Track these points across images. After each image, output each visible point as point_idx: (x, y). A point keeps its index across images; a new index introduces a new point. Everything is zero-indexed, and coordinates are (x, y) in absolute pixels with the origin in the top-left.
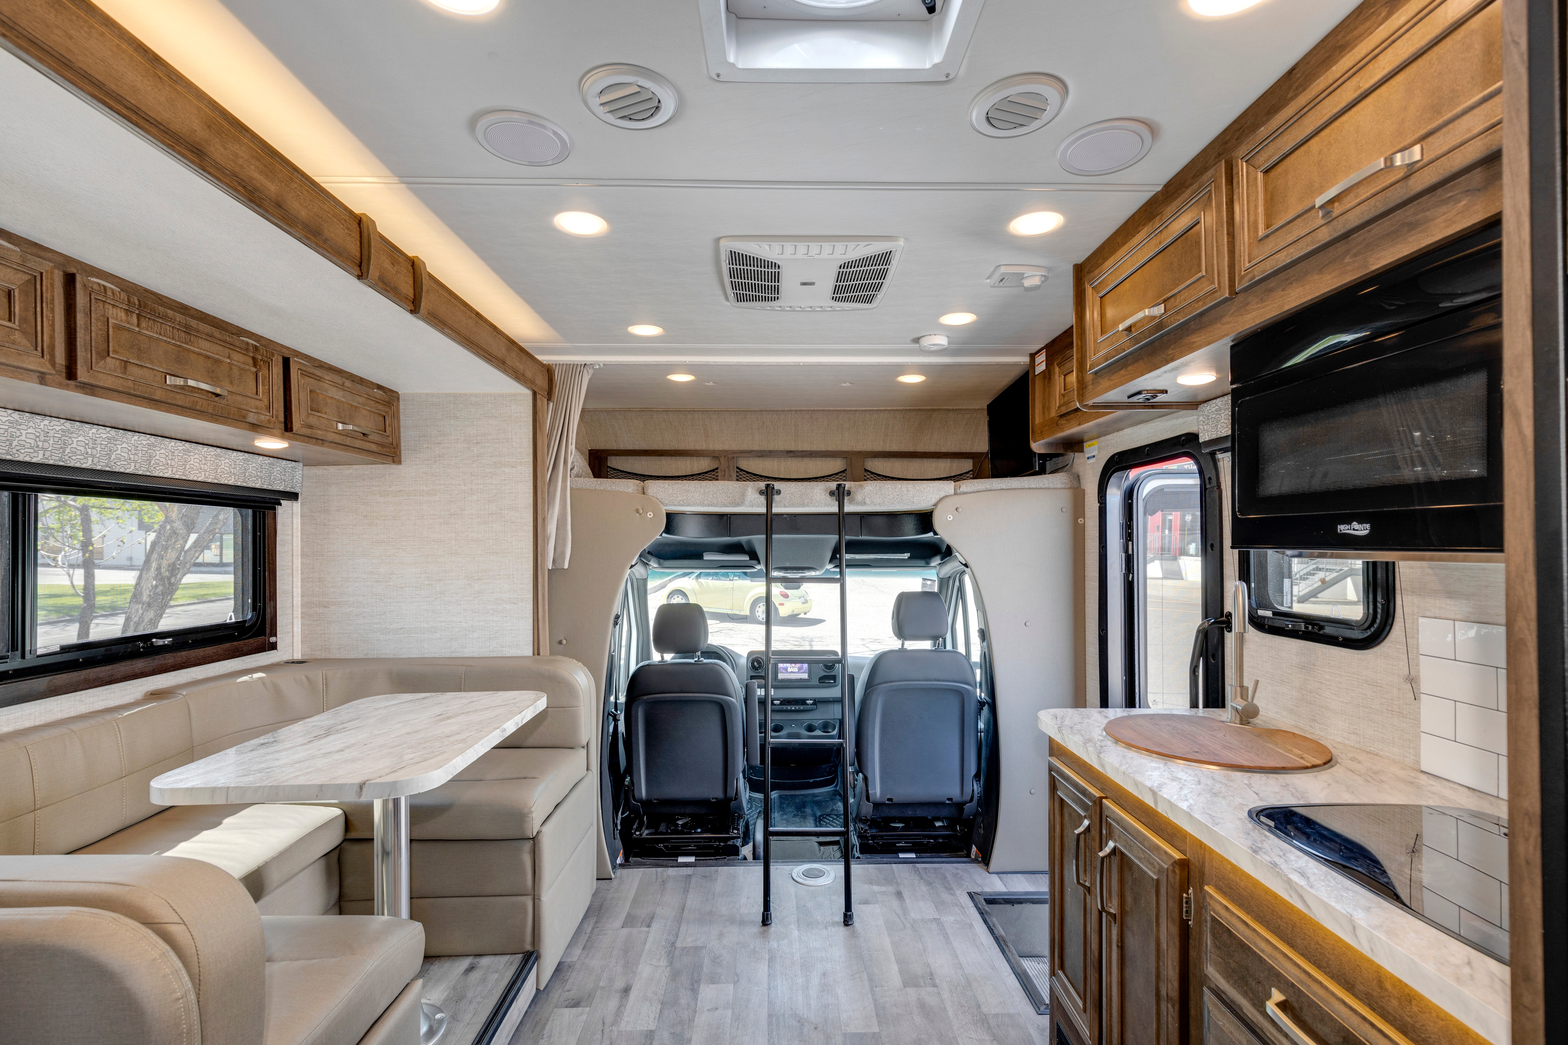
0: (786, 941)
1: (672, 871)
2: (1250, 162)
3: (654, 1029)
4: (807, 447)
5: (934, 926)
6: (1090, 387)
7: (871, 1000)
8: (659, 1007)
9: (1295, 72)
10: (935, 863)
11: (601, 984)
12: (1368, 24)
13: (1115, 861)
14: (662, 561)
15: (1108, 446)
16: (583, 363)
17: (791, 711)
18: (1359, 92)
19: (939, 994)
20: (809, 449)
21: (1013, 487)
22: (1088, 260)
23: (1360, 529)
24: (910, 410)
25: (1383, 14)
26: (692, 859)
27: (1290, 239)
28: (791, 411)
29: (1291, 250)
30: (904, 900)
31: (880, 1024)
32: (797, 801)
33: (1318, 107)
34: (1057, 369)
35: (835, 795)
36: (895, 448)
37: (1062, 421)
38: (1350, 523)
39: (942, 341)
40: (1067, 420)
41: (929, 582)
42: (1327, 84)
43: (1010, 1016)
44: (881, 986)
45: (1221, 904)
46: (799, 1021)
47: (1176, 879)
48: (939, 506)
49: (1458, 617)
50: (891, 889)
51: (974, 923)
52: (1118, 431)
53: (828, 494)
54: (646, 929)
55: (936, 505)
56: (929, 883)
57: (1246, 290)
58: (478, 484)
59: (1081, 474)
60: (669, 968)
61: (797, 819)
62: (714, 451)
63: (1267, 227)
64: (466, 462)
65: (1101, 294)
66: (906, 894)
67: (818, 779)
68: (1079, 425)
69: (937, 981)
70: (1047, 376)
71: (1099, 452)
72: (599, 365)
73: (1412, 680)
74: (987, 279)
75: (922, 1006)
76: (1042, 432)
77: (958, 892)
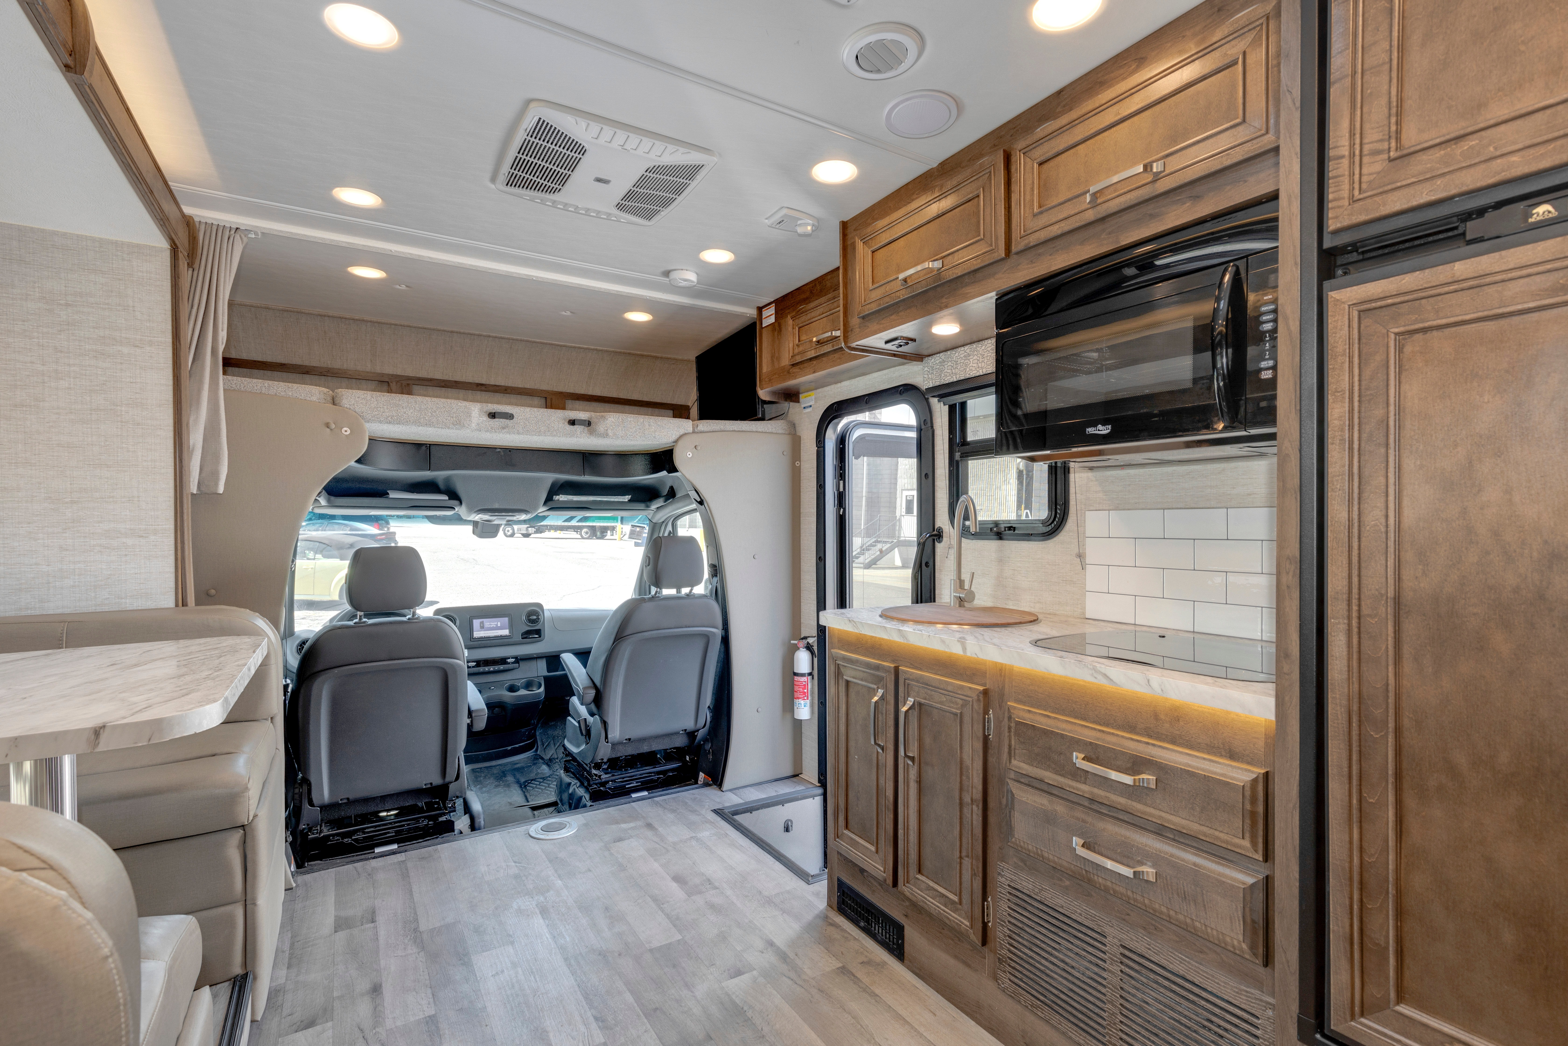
0: (552, 892)
1: (374, 863)
2: (1027, 154)
3: (433, 1013)
4: (501, 381)
5: (694, 843)
6: (857, 330)
7: (663, 916)
8: (429, 991)
9: (1062, 93)
10: (672, 793)
11: (335, 994)
12: (1122, 71)
13: (915, 714)
14: (332, 498)
15: (825, 396)
16: (234, 226)
17: (489, 673)
18: (1119, 117)
19: (722, 893)
20: (503, 384)
21: (743, 429)
22: (854, 219)
23: (1104, 430)
24: (620, 353)
25: (1133, 67)
26: (395, 847)
27: (1061, 216)
28: (489, 336)
29: (1062, 224)
30: (657, 829)
31: (680, 931)
32: (495, 772)
33: (1086, 122)
34: (790, 322)
35: (537, 759)
36: (597, 392)
37: (795, 370)
38: (1095, 426)
39: (692, 276)
40: (800, 368)
41: (638, 529)
42: (1095, 107)
43: (788, 892)
44: (668, 902)
45: (1024, 710)
46: (600, 954)
47: (979, 707)
48: (680, 443)
49: (1111, 508)
50: (639, 823)
51: (728, 832)
52: (836, 383)
53: (566, 423)
54: (372, 925)
55: (676, 442)
56: (673, 811)
57: (1017, 253)
58: (69, 365)
59: (796, 422)
60: (422, 954)
61: (500, 789)
62: (383, 375)
63: (1040, 207)
64: (45, 330)
65: (873, 248)
66: (656, 824)
67: (517, 746)
68: (814, 372)
69: (717, 884)
70: (777, 328)
71: (816, 402)
72: (256, 234)
73: (1081, 556)
74: (766, 219)
75: (712, 907)
76: (770, 380)
77: (703, 812)
